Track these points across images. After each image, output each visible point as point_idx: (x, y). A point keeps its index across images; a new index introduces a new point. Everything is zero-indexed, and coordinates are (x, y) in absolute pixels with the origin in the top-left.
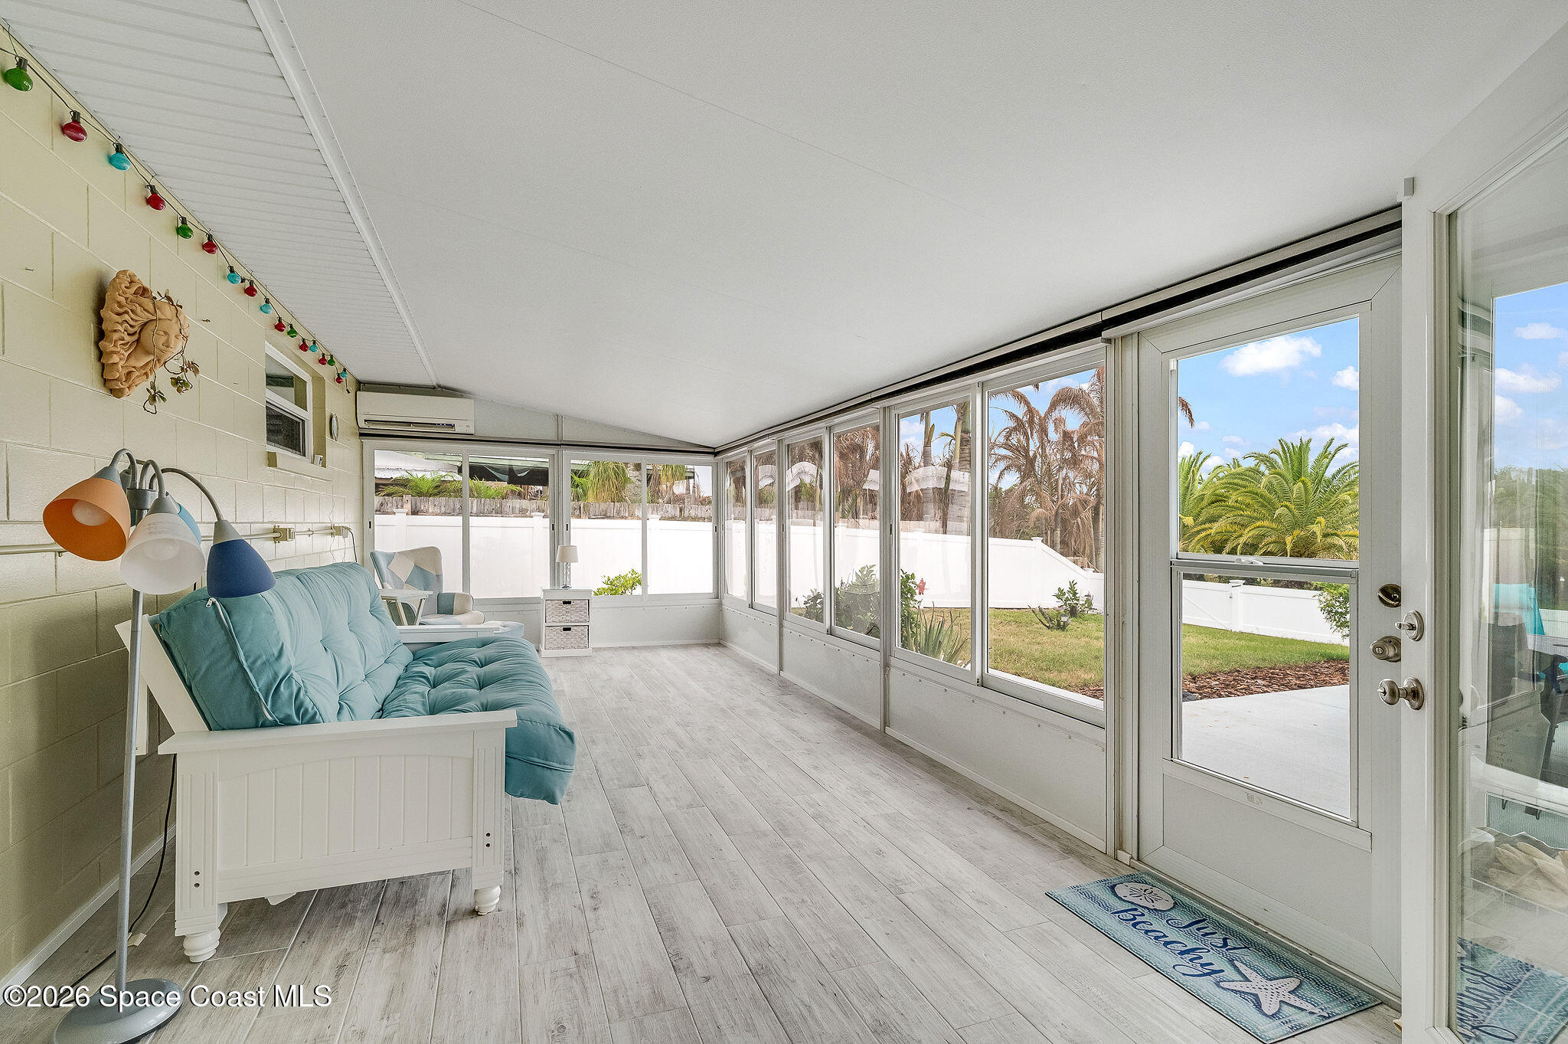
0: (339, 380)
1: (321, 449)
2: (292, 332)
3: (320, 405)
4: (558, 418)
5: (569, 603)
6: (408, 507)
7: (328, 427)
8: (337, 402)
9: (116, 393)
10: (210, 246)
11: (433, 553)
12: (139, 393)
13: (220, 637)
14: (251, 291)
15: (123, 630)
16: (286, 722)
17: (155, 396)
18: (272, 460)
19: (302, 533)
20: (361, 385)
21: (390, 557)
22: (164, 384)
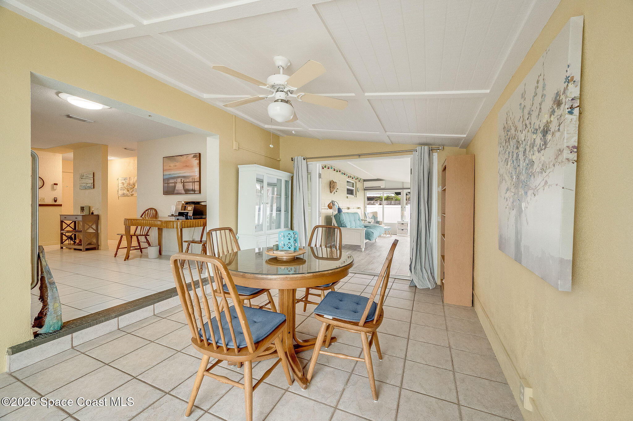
0: (359, 181)
1: (356, 194)
2: (351, 177)
3: (356, 187)
4: (403, 183)
5: (403, 224)
6: (379, 203)
7: (357, 190)
8: (359, 185)
9: (331, 193)
10: (340, 171)
11: (376, 213)
12: (333, 193)
13: (339, 218)
14: (345, 174)
15: (332, 216)
16: (344, 227)
17: (334, 193)
18: (347, 197)
19: (352, 208)
20: (364, 180)
21: (368, 214)
22: (335, 192)
